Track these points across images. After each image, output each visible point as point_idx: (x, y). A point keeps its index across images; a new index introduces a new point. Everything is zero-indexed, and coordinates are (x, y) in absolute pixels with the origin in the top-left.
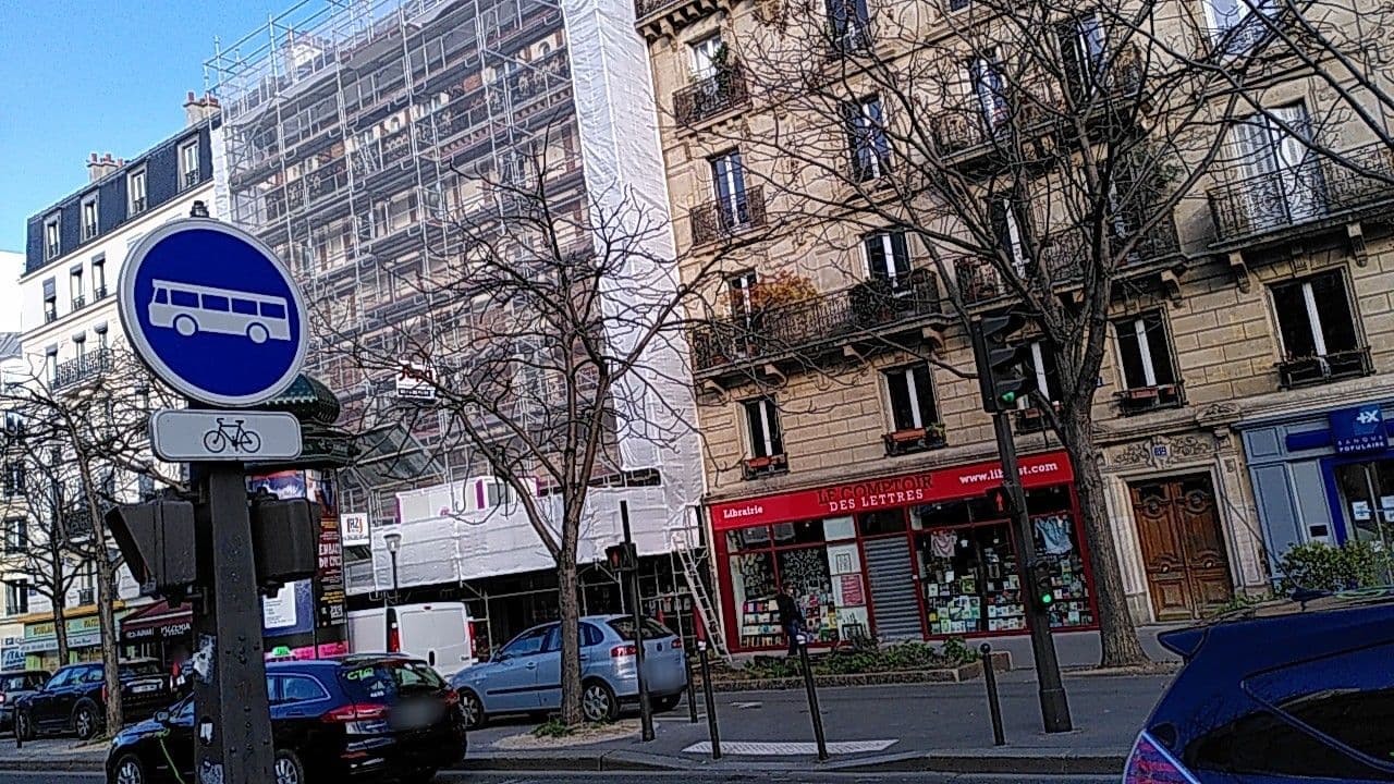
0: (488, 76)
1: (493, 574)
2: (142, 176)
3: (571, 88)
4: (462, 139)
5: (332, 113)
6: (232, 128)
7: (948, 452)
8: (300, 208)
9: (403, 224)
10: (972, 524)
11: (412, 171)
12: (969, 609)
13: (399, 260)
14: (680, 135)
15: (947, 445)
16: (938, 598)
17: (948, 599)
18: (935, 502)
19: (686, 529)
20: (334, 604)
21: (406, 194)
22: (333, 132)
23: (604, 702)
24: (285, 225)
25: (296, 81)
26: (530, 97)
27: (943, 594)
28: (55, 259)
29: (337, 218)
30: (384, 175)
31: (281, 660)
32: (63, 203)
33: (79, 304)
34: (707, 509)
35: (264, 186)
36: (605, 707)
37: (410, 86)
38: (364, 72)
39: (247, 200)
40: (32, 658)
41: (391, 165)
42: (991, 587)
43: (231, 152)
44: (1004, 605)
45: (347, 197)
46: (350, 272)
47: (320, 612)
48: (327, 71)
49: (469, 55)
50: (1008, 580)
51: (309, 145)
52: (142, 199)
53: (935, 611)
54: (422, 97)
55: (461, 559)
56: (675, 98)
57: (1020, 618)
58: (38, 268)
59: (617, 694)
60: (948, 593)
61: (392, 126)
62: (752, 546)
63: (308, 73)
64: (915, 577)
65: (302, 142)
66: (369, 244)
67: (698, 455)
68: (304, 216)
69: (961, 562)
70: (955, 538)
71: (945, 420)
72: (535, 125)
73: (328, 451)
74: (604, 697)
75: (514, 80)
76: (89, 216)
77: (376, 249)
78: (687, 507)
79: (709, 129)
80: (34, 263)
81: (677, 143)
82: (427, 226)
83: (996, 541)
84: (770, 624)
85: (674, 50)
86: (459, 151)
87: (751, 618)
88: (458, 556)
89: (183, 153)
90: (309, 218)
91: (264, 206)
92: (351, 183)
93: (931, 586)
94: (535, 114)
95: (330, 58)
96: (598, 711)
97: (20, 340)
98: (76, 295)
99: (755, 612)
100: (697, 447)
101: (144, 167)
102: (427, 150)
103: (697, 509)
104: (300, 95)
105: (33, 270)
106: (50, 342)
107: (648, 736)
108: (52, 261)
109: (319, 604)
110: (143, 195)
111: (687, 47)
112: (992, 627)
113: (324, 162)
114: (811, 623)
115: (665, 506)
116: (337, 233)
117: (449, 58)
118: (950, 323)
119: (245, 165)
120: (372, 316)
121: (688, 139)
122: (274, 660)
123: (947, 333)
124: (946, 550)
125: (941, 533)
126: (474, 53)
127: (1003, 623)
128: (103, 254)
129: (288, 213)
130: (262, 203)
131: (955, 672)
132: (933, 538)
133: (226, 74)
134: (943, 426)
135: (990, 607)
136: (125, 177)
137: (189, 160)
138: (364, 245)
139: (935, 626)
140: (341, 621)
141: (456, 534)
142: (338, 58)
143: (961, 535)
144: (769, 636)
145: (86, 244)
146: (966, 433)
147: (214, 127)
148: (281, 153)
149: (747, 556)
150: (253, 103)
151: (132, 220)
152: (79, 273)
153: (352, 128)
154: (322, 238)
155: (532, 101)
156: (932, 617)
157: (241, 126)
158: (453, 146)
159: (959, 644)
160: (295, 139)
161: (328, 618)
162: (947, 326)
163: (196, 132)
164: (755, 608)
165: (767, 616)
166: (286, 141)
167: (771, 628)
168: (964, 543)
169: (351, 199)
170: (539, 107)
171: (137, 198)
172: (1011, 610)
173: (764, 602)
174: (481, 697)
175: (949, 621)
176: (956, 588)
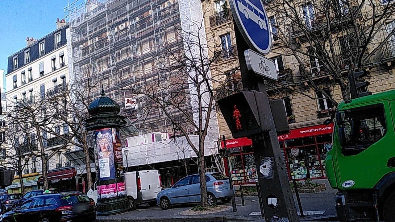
0: (151, 12)
1: (158, 162)
2: (43, 44)
3: (179, 14)
4: (143, 31)
5: (104, 23)
6: (73, 28)
7: (296, 124)
8: (93, 52)
9: (124, 57)
10: (304, 145)
11: (128, 40)
12: (303, 171)
13: (123, 68)
14: (211, 29)
15: (296, 122)
16: (293, 168)
17: (297, 168)
18: (292, 139)
19: (215, 148)
20: (121, 170)
21: (125, 48)
22: (104, 29)
23: (212, 200)
24: (89, 57)
25: (92, 14)
26: (165, 18)
27: (295, 167)
28: (17, 69)
29: (104, 56)
30: (120, 42)
31: (47, 194)
32: (19, 52)
33: (24, 83)
34: (220, 142)
35: (81, 46)
36: (212, 201)
37: (128, 15)
38: (113, 11)
39: (76, 50)
40: (10, 190)
41: (122, 39)
42: (310, 164)
43: (72, 36)
44: (314, 170)
45: (109, 48)
46: (108, 72)
47: (117, 173)
48: (102, 10)
49: (147, 5)
50: (315, 162)
51: (97, 33)
52: (43, 51)
53: (293, 172)
54: (132, 18)
55: (148, 158)
56: (210, 18)
57: (320, 174)
58: (11, 72)
59: (216, 197)
60: (296, 167)
61: (121, 28)
62: (233, 153)
63: (95, 12)
64: (286, 162)
65: (94, 32)
66: (115, 63)
67: (217, 126)
68: (95, 55)
69: (300, 157)
70: (299, 150)
71: (295, 114)
72: (167, 26)
73: (119, 122)
74: (212, 198)
75: (160, 13)
76: (27, 56)
77: (117, 64)
78: (215, 141)
79: (220, 27)
80: (10, 70)
81: (210, 31)
82: (133, 57)
83: (312, 151)
84: (241, 177)
85: (210, 4)
86: (143, 35)
87: (234, 175)
88: (147, 157)
89: (56, 37)
90: (96, 55)
91: (81, 52)
92: (110, 44)
93: (291, 165)
94: (166, 23)
95: (103, 6)
96: (210, 203)
97: (6, 94)
98: (23, 80)
99: (235, 173)
100: (217, 123)
101: (44, 41)
102: (133, 34)
103: (217, 142)
104: (93, 18)
105: (10, 73)
106: (15, 95)
107: (235, 210)
108: (16, 70)
109: (117, 170)
110: (44, 49)
111: (214, 3)
112: (311, 177)
113: (100, 39)
114: (253, 176)
115: (209, 141)
116: (104, 60)
117: (141, 6)
118: (296, 85)
119: (76, 40)
120: (116, 85)
121: (214, 30)
122: (45, 194)
123: (295, 88)
124: (296, 153)
125: (294, 148)
126: (149, 4)
127: (315, 175)
128: (31, 67)
129: (90, 54)
130: (81, 51)
131: (314, 189)
132: (292, 150)
133: (71, 12)
134: (295, 116)
135: (310, 171)
136: (38, 44)
137: (58, 39)
138: (113, 63)
139: (293, 177)
140: (123, 176)
141: (146, 150)
142: (106, 6)
143: (300, 149)
144: (240, 180)
145: (26, 64)
146: (302, 118)
147: (67, 28)
148: (88, 35)
149: (232, 156)
150: (78, 21)
151: (40, 57)
152: (24, 73)
153: (110, 28)
154: (99, 62)
155: (165, 19)
156: (292, 174)
157: (75, 28)
158: (140, 33)
159: (310, 181)
160: (92, 31)
161: (119, 174)
162: (296, 86)
163: (60, 30)
164: (235, 172)
165: (239, 174)
166: (89, 32)
167: (241, 178)
168: (302, 151)
169: (109, 49)
170: (168, 21)
171: (42, 51)
172: (317, 171)
173: (238, 170)
174: (170, 199)
175: (297, 175)
176: (299, 165)
